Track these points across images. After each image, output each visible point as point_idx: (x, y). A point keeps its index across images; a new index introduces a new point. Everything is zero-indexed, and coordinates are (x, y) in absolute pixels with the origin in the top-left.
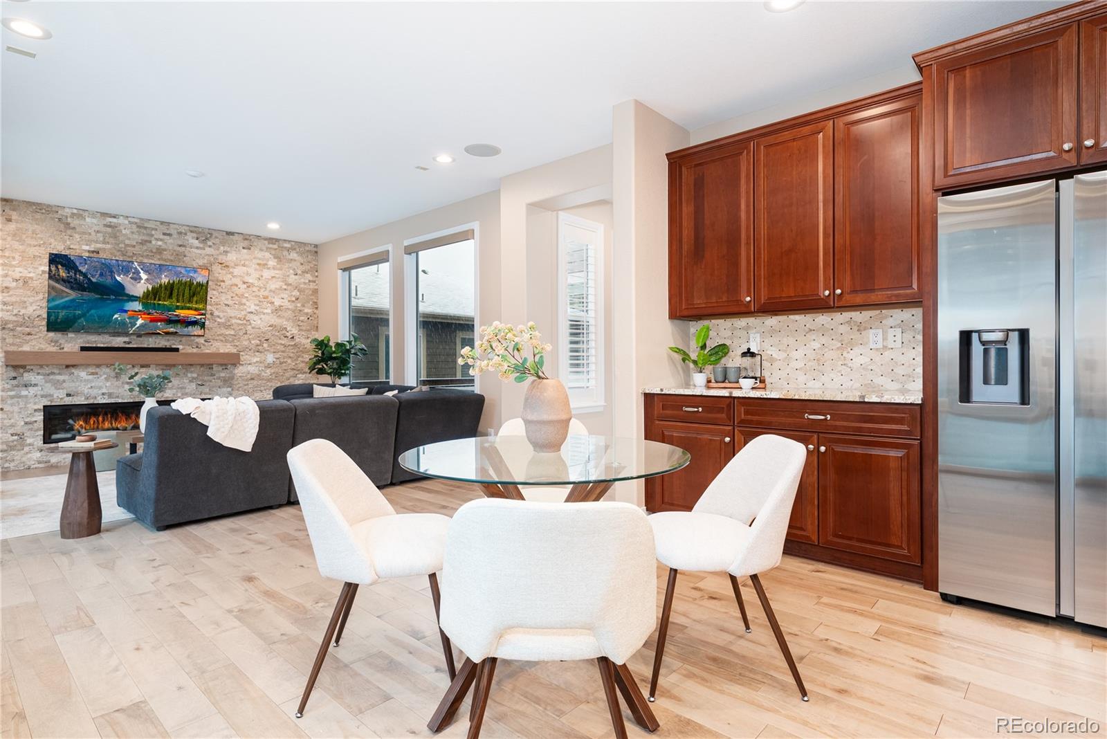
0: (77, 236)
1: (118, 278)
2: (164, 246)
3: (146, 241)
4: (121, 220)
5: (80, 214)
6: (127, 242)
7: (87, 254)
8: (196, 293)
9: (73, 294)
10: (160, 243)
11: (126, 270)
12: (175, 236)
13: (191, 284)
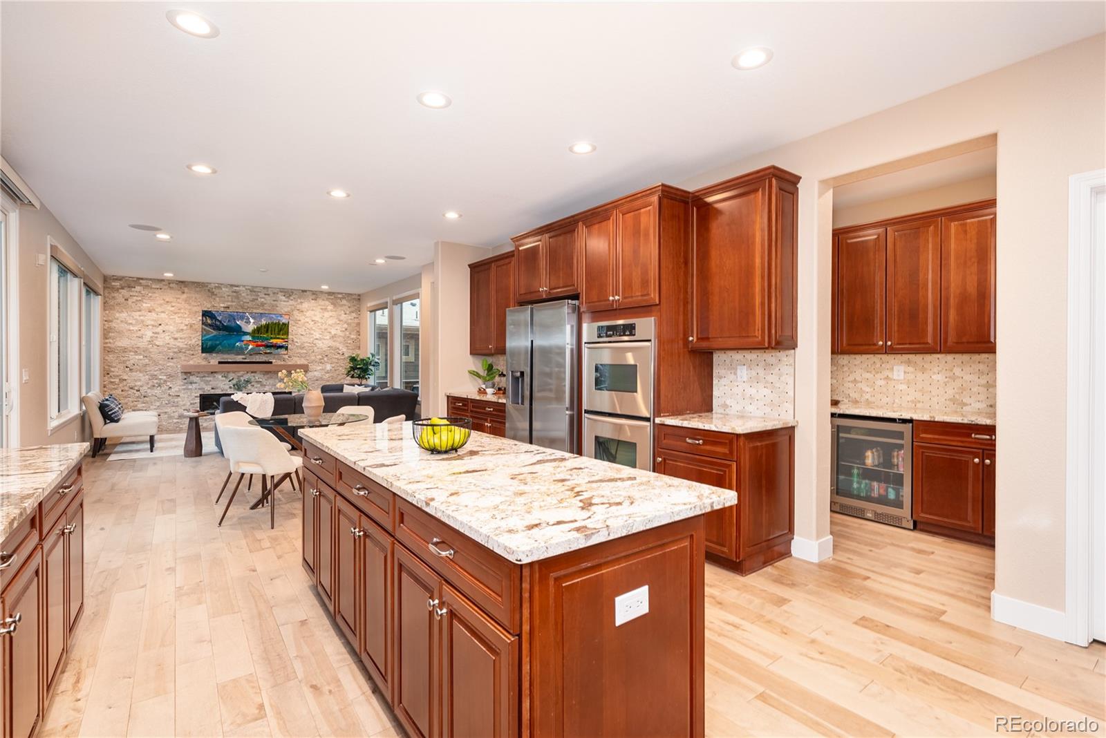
0: (218, 299)
1: (238, 323)
2: (265, 302)
3: (255, 299)
4: (241, 288)
5: (219, 286)
6: (244, 300)
7: (222, 309)
8: (283, 329)
9: (215, 333)
10: (263, 300)
11: (242, 318)
12: (271, 295)
13: (279, 324)
